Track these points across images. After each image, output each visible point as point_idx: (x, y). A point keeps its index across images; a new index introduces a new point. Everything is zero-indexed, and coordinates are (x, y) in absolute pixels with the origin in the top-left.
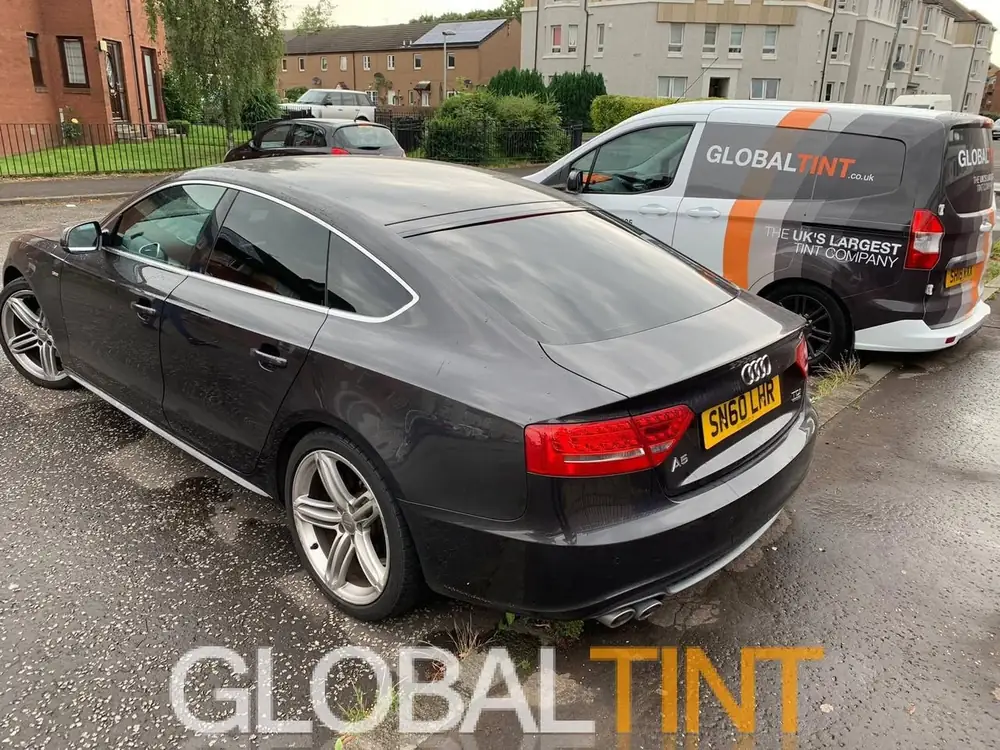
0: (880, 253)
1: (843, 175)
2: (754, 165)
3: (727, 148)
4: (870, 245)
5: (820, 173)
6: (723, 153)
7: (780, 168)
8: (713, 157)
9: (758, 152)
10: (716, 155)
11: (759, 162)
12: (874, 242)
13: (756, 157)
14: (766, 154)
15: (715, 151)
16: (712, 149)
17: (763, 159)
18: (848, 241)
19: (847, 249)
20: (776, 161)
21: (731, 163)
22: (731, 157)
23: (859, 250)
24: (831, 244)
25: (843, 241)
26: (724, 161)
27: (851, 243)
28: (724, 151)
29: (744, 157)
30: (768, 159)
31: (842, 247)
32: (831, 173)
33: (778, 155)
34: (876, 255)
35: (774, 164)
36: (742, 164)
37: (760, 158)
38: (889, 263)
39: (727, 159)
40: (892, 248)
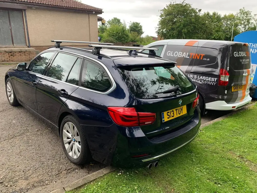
0: (211, 81)
1: (201, 59)
2: (179, 56)
3: (172, 52)
4: (209, 79)
5: (195, 58)
6: (171, 53)
7: (185, 57)
8: (168, 54)
9: (180, 53)
10: (169, 53)
11: (180, 55)
12: (210, 78)
13: (179, 54)
14: (182, 53)
15: (169, 52)
16: (168, 52)
17: (181, 54)
18: (203, 77)
19: (202, 80)
20: (184, 55)
21: (173, 56)
22: (173, 54)
23: (206, 80)
24: (198, 78)
25: (201, 78)
26: (171, 55)
27: (203, 78)
28: (171, 52)
29: (176, 54)
30: (182, 54)
31: (201, 79)
32: (198, 58)
33: (185, 53)
34: (210, 81)
35: (184, 56)
36: (176, 56)
37: (180, 54)
38: (214, 84)
39: (172, 55)
40: (214, 80)
